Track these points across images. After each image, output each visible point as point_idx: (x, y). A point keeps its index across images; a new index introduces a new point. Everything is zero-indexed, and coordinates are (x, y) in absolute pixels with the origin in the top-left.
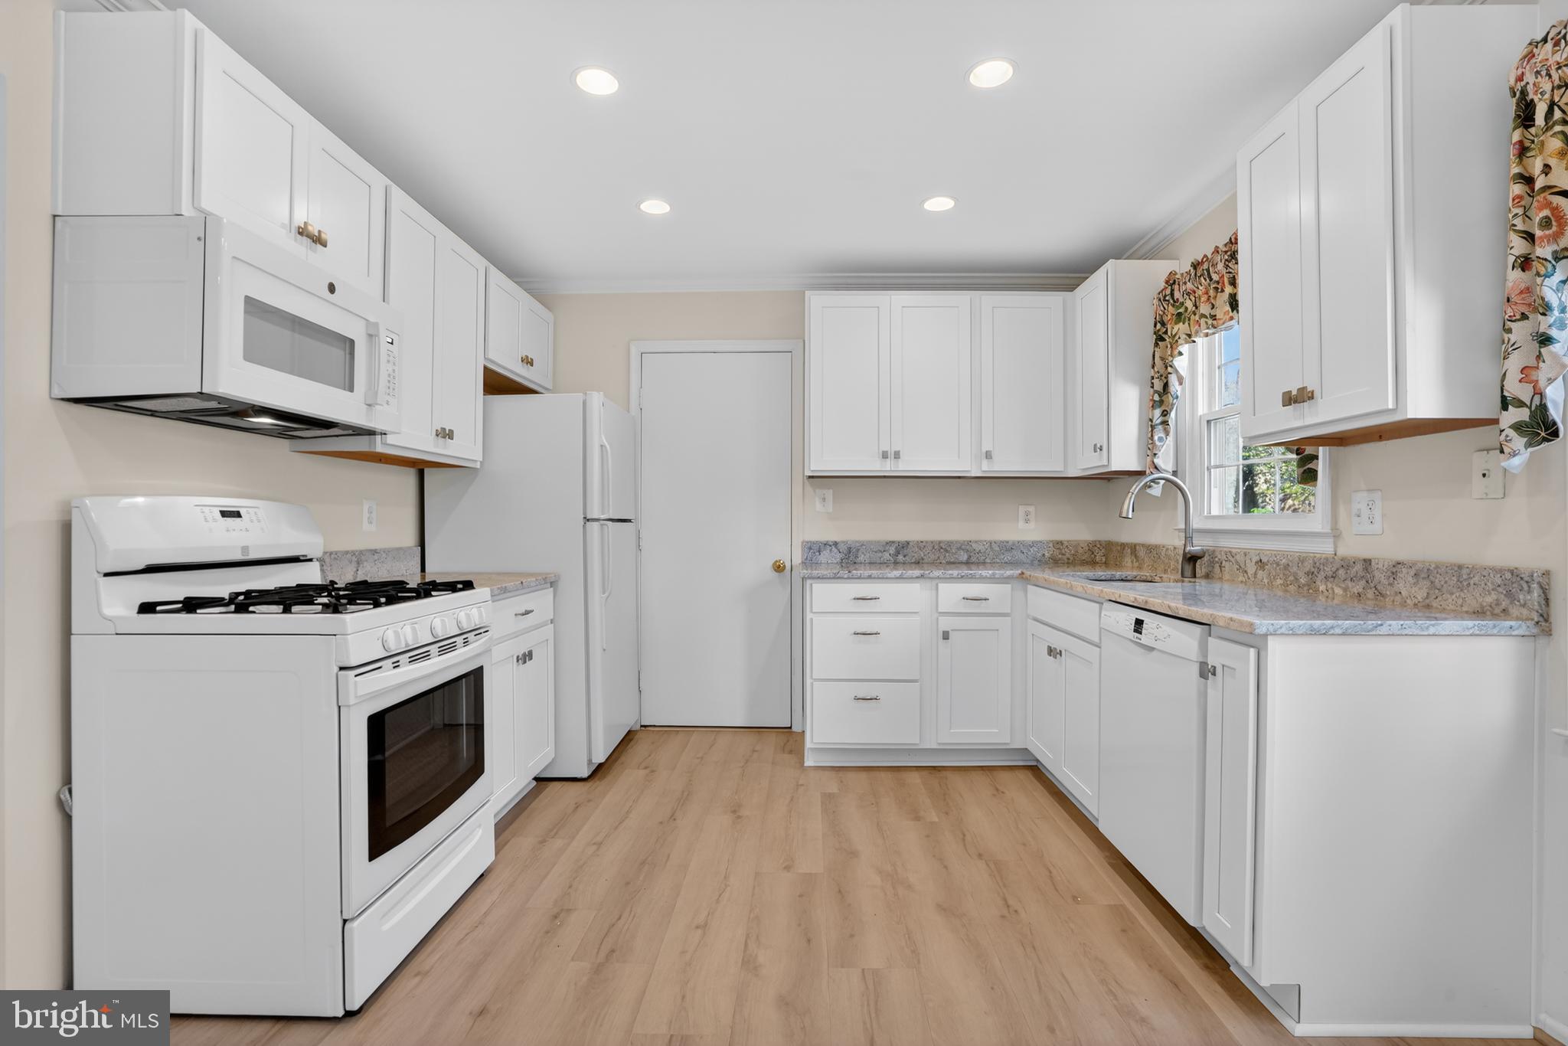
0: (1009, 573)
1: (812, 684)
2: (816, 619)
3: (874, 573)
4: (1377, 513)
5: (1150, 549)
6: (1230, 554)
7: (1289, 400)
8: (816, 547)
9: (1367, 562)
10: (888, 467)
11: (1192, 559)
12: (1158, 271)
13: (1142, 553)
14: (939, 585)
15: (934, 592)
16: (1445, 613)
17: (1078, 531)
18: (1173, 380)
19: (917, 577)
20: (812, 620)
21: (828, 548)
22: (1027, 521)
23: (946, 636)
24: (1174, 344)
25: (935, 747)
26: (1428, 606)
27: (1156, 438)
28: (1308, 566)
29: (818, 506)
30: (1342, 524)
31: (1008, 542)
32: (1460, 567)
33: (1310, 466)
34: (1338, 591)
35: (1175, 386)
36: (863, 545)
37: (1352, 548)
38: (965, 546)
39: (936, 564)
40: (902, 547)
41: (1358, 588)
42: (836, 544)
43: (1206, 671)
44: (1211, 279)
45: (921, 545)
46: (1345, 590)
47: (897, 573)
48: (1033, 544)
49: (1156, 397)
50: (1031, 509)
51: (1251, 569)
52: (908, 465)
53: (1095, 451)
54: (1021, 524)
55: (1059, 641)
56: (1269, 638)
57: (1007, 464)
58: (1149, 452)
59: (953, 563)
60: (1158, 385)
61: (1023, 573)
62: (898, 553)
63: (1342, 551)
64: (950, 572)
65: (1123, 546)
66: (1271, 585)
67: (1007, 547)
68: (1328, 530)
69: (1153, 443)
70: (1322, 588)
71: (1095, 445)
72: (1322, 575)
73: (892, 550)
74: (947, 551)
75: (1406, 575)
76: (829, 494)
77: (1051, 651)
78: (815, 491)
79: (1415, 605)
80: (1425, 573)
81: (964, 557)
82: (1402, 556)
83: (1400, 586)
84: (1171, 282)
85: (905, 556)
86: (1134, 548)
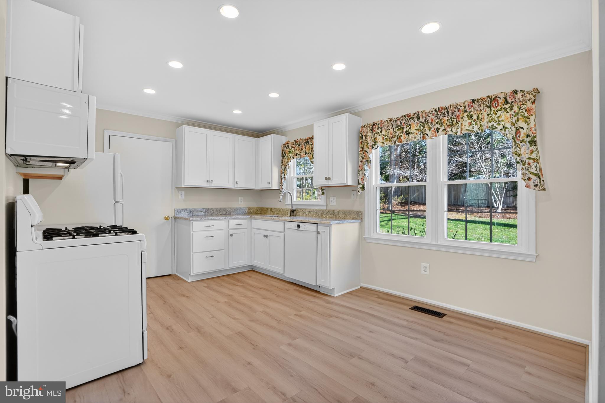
0: (247, 216)
1: (193, 254)
2: (194, 233)
3: (212, 218)
4: (335, 201)
5: (277, 209)
6: (302, 210)
7: (326, 179)
8: (179, 211)
9: (334, 211)
10: (209, 185)
11: (293, 211)
12: (284, 140)
13: (274, 210)
14: (230, 221)
15: (228, 223)
16: (347, 219)
17: (254, 205)
18: (287, 167)
19: (224, 219)
20: (193, 234)
21: (184, 211)
22: (241, 202)
23: (231, 235)
24: (289, 158)
25: (229, 268)
26: (345, 218)
27: (283, 181)
28: (321, 212)
29: (180, 197)
30: (328, 203)
31: (236, 208)
32: (350, 211)
33: (323, 191)
34: (328, 217)
35: (288, 169)
36: (195, 210)
37: (330, 208)
38: (225, 209)
39: (217, 215)
40: (207, 210)
41: (332, 216)
42: (186, 209)
43: (318, 233)
44: (300, 146)
45: (213, 209)
46: (329, 216)
47: (218, 218)
48: (243, 208)
49: (283, 171)
50: (242, 198)
51: (307, 213)
52: (214, 185)
53: (268, 183)
54: (239, 203)
55: (266, 233)
56: (332, 225)
57: (242, 185)
58: (281, 185)
59: (222, 215)
60: (283, 168)
61: (251, 216)
62: (206, 212)
63: (328, 209)
64: (233, 217)
65: (267, 209)
66: (312, 216)
67: (236, 209)
68: (325, 204)
69: (282, 183)
70: (324, 216)
71: (268, 182)
72: (324, 214)
73: (204, 211)
74: (220, 211)
75: (341, 213)
76: (183, 192)
77: (265, 236)
78: (179, 192)
79: (343, 218)
80: (344, 212)
81: (225, 213)
82: (340, 209)
83: (339, 215)
84: (288, 143)
85: (208, 213)
86: (271, 209)
